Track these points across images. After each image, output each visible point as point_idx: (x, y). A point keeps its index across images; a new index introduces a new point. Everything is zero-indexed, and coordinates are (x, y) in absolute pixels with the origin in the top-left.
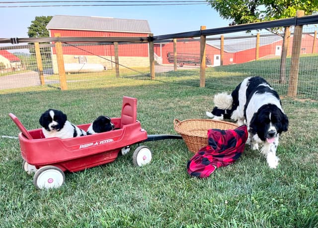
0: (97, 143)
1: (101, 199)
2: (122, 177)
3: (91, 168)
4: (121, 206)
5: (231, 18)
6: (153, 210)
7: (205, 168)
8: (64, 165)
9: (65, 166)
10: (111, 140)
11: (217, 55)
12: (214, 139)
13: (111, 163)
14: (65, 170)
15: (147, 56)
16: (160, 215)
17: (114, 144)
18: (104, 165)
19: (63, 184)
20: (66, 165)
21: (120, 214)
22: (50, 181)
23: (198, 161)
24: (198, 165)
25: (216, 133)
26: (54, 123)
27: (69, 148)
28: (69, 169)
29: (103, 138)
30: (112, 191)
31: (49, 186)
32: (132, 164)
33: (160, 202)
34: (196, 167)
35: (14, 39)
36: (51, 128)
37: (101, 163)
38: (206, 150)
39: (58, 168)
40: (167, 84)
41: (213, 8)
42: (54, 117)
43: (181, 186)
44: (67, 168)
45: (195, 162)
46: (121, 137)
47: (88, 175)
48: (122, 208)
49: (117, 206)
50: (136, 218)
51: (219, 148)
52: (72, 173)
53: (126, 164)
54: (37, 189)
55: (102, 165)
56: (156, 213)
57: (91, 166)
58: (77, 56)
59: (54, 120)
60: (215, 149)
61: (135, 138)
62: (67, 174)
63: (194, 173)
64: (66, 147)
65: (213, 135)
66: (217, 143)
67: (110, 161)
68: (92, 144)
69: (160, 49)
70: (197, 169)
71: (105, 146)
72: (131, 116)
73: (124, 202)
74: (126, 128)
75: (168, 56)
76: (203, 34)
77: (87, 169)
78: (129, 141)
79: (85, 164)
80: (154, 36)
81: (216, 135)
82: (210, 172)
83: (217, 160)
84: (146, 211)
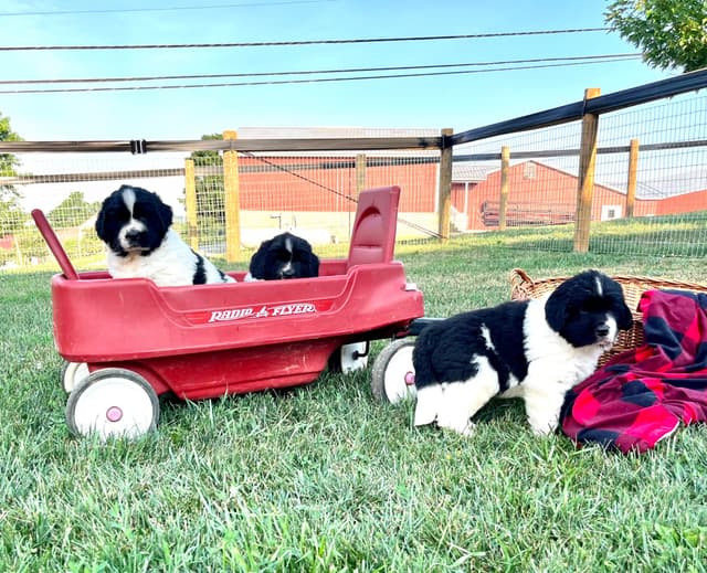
0: (263, 312)
1: (248, 480)
2: (333, 425)
3: (242, 395)
4: (312, 508)
5: (674, 66)
6: (432, 539)
7: (636, 416)
8: (161, 371)
9: (165, 377)
10: (309, 308)
11: (611, 208)
12: (667, 323)
13: (303, 386)
14: (163, 389)
15: (433, 211)
16: (461, 561)
17: (316, 322)
18: (283, 391)
19: (151, 430)
20: (167, 372)
21: (303, 535)
22: (114, 415)
23: (607, 391)
24: (606, 405)
25: (674, 301)
26: (136, 226)
27: (179, 316)
28: (176, 388)
29: (284, 296)
30: (291, 461)
31: (105, 429)
32: (370, 397)
33: (464, 514)
34: (600, 412)
35: (138, 142)
36: (124, 243)
37: (275, 383)
38: (633, 361)
39: (140, 377)
40: (482, 249)
41: (625, 38)
42: (136, 205)
43: (542, 469)
44: (169, 382)
45: (595, 395)
46: (339, 302)
47: (231, 412)
48: (315, 517)
49: (300, 507)
50: (362, 556)
51: (688, 356)
52: (183, 403)
53: (351, 396)
54: (72, 435)
55: (277, 389)
56: (442, 553)
57: (242, 388)
58: (276, 214)
59: (135, 217)
60: (672, 355)
61: (384, 311)
62: (169, 403)
63: (593, 432)
64: (169, 311)
65: (666, 310)
66: (679, 335)
67: (301, 379)
68: (249, 312)
69: (464, 194)
70: (600, 419)
71: (287, 323)
72: (378, 246)
73: (326, 496)
74: (360, 272)
75: (482, 211)
76: (590, 110)
77: (231, 394)
78: (367, 315)
79: (223, 379)
80: (455, 133)
81: (678, 309)
82: (657, 431)
83: (683, 396)
84: (402, 539)
